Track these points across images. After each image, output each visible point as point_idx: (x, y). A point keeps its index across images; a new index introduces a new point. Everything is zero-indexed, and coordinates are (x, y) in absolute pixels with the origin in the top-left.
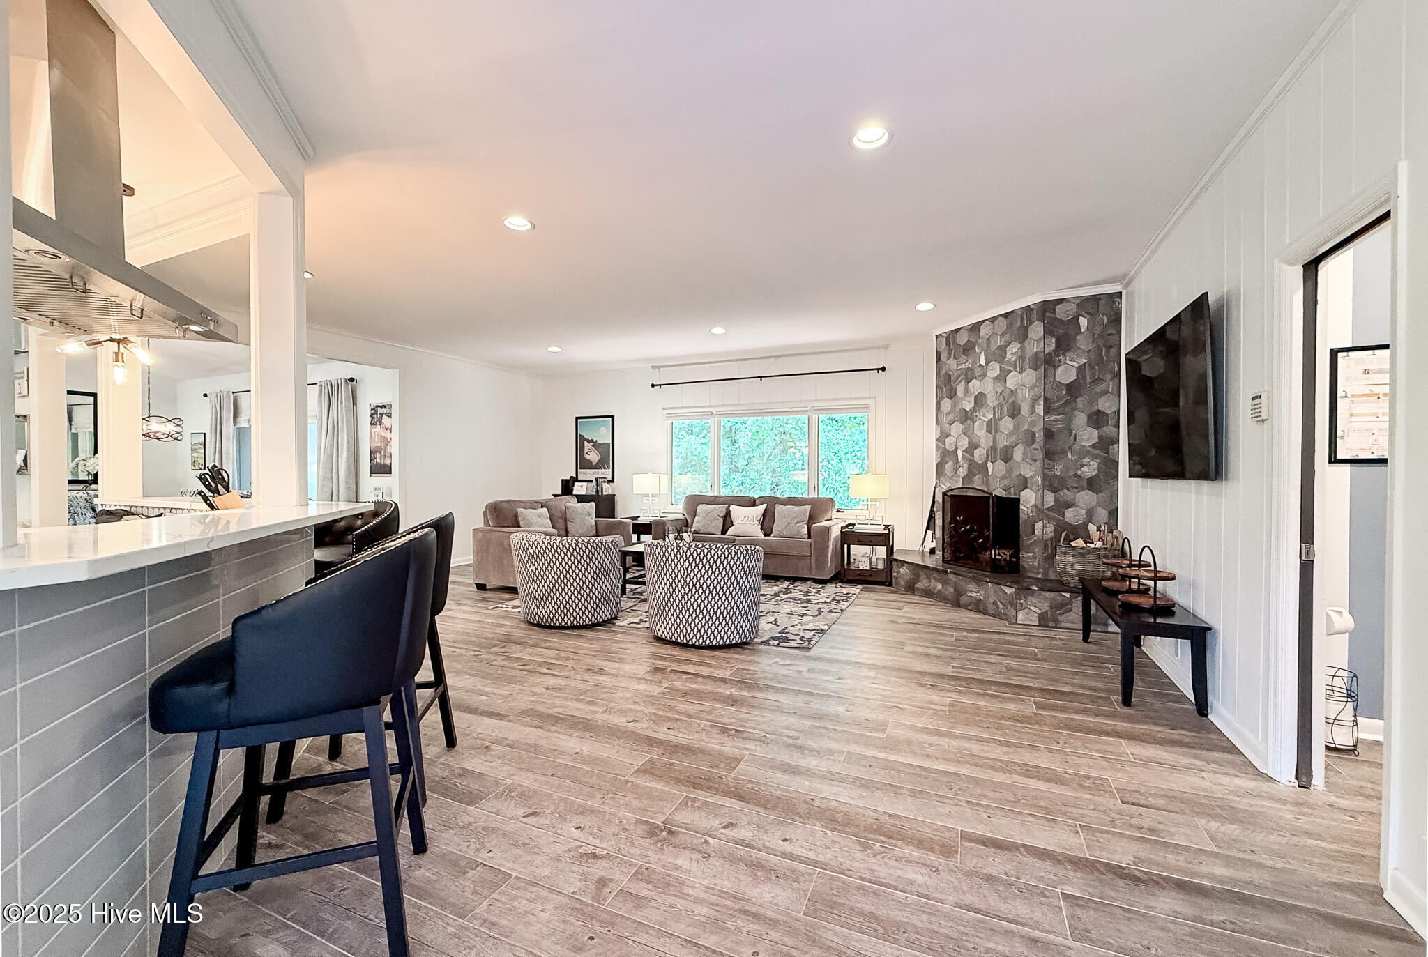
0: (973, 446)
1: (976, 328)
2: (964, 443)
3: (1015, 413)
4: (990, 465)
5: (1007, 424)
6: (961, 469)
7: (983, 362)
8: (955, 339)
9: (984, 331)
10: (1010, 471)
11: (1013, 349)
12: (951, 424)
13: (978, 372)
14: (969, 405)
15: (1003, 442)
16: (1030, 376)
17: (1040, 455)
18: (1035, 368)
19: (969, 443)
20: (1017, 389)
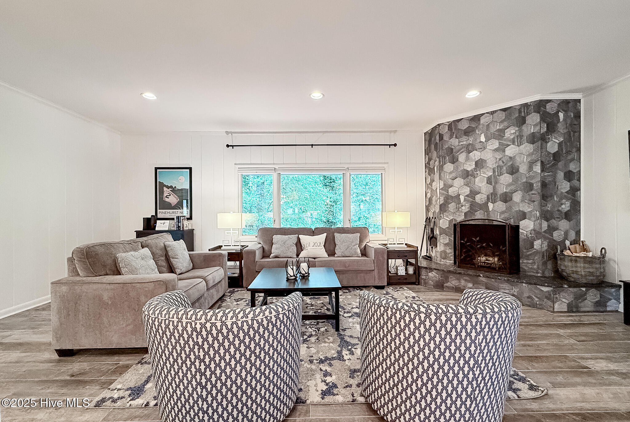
0: (473, 193)
1: (476, 119)
2: (467, 190)
3: (513, 170)
4: (491, 206)
5: (506, 179)
6: (463, 208)
7: (483, 139)
8: (456, 126)
9: (483, 120)
10: (509, 209)
11: (511, 132)
12: (453, 180)
13: (478, 146)
14: (470, 167)
15: (502, 189)
16: (527, 148)
17: (537, 198)
18: (533, 143)
19: (471, 191)
20: (515, 156)
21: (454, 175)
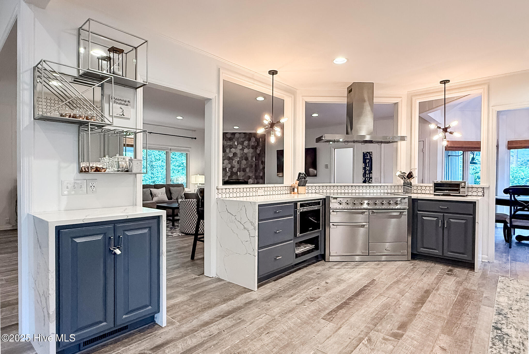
0: (232, 167)
1: (234, 134)
2: (229, 166)
3: (246, 159)
4: (238, 173)
5: (244, 162)
6: (228, 174)
7: (236, 144)
9: (237, 136)
10: (245, 175)
11: (246, 143)
13: (234, 146)
14: (231, 155)
15: (243, 166)
16: (251, 150)
17: (254, 170)
18: (253, 149)
20: (247, 153)
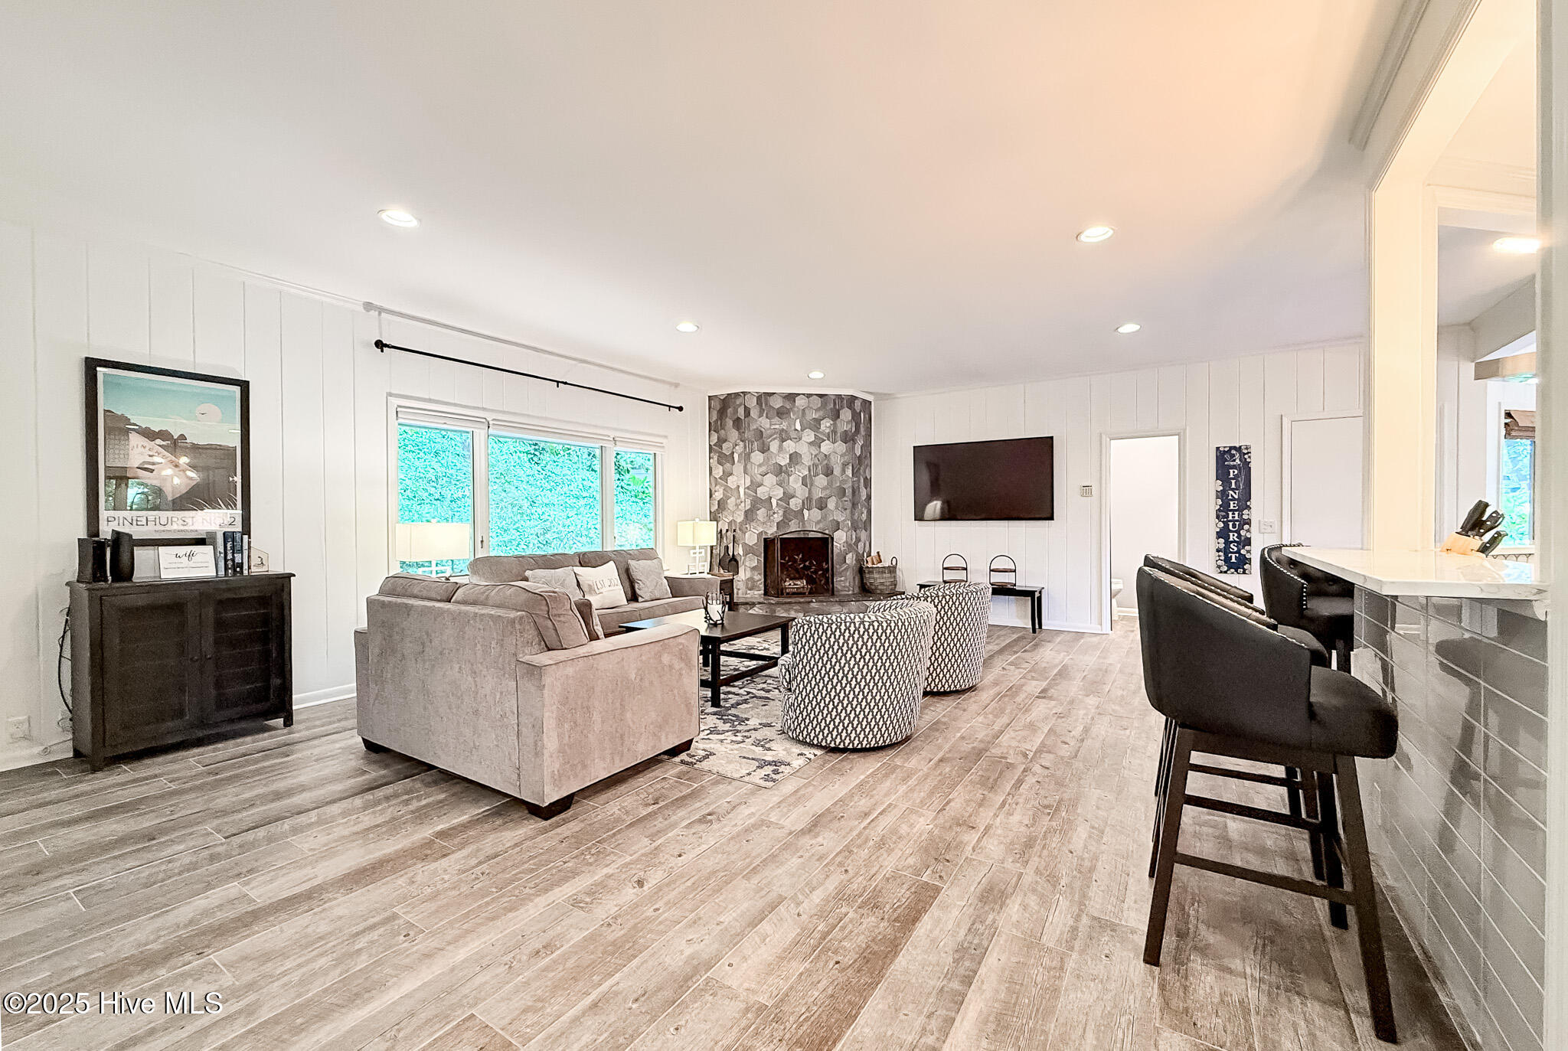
0: (787, 497)
2: (780, 492)
3: (828, 472)
4: (806, 513)
5: (821, 481)
6: (775, 516)
7: (798, 427)
8: (767, 401)
9: (800, 402)
10: (824, 518)
11: (826, 425)
12: (763, 475)
13: (793, 435)
14: (784, 461)
15: (818, 494)
16: (841, 447)
17: (849, 505)
18: (845, 442)
19: (784, 493)
20: (830, 455)
21: (763, 469)
